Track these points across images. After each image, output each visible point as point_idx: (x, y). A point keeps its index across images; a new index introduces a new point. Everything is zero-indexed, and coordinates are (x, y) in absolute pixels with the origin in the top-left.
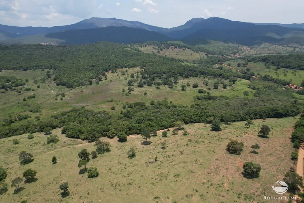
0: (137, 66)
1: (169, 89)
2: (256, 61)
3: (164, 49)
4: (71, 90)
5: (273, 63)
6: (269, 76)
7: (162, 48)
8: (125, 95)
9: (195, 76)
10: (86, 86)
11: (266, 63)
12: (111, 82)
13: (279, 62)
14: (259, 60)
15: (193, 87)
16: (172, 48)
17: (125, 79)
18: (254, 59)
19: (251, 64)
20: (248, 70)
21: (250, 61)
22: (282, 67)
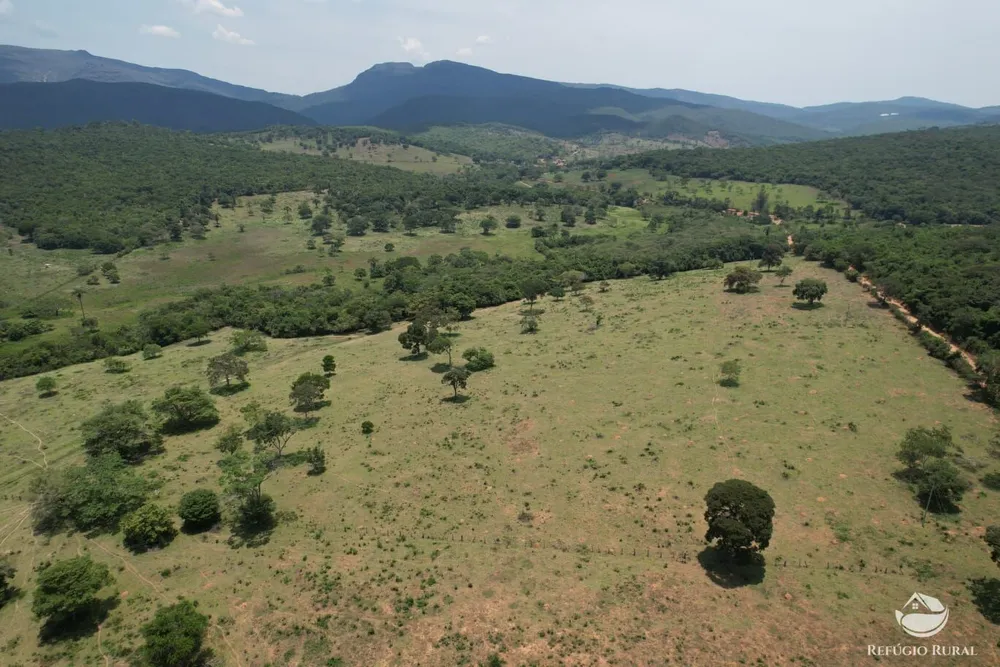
0: (302, 188)
1: (446, 236)
2: (626, 165)
3: (341, 146)
4: (120, 256)
5: (668, 168)
6: (677, 194)
7: (330, 142)
8: (327, 256)
9: (495, 204)
10: (164, 244)
11: (651, 168)
12: (242, 231)
13: (683, 164)
14: (632, 164)
15: (508, 226)
16: (365, 143)
17: (286, 221)
18: (617, 163)
19: (615, 175)
20: (616, 186)
21: (609, 168)
22: (694, 175)
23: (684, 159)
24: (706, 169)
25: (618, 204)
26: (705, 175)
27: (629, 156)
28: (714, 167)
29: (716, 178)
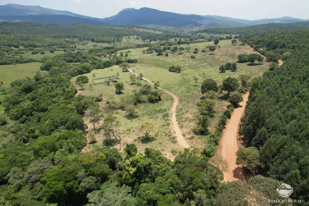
3: (130, 29)
16: (136, 28)
18: (199, 32)
19: (199, 34)
20: (200, 35)
21: (197, 33)
22: (217, 33)
23: (215, 30)
24: (219, 32)
25: (200, 38)
26: (220, 33)
27: (202, 30)
28: (221, 32)
29: (222, 34)
